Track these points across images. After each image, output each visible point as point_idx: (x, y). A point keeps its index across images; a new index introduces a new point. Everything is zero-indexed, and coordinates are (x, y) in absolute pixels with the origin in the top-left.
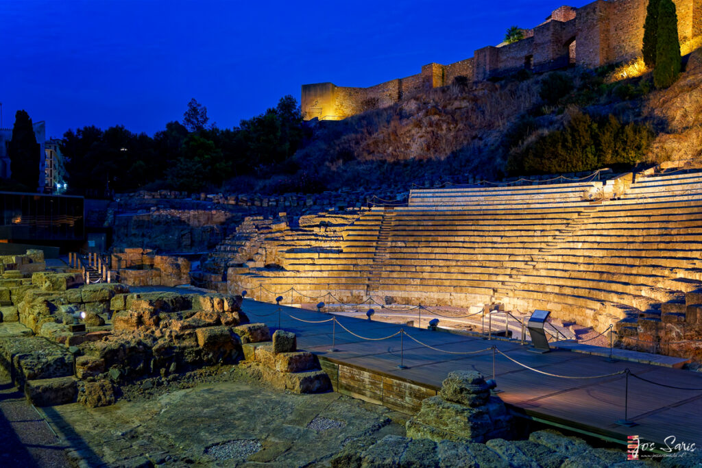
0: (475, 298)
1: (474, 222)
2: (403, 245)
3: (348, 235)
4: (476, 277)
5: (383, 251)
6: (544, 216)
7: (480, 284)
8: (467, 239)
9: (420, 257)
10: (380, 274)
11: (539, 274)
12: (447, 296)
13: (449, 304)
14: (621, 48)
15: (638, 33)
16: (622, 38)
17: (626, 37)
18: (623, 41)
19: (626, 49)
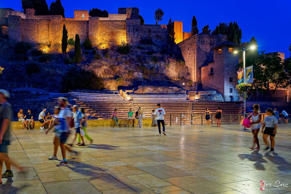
14: (27, 37)
15: (35, 35)
16: (28, 34)
17: (30, 34)
18: (28, 35)
19: (30, 39)
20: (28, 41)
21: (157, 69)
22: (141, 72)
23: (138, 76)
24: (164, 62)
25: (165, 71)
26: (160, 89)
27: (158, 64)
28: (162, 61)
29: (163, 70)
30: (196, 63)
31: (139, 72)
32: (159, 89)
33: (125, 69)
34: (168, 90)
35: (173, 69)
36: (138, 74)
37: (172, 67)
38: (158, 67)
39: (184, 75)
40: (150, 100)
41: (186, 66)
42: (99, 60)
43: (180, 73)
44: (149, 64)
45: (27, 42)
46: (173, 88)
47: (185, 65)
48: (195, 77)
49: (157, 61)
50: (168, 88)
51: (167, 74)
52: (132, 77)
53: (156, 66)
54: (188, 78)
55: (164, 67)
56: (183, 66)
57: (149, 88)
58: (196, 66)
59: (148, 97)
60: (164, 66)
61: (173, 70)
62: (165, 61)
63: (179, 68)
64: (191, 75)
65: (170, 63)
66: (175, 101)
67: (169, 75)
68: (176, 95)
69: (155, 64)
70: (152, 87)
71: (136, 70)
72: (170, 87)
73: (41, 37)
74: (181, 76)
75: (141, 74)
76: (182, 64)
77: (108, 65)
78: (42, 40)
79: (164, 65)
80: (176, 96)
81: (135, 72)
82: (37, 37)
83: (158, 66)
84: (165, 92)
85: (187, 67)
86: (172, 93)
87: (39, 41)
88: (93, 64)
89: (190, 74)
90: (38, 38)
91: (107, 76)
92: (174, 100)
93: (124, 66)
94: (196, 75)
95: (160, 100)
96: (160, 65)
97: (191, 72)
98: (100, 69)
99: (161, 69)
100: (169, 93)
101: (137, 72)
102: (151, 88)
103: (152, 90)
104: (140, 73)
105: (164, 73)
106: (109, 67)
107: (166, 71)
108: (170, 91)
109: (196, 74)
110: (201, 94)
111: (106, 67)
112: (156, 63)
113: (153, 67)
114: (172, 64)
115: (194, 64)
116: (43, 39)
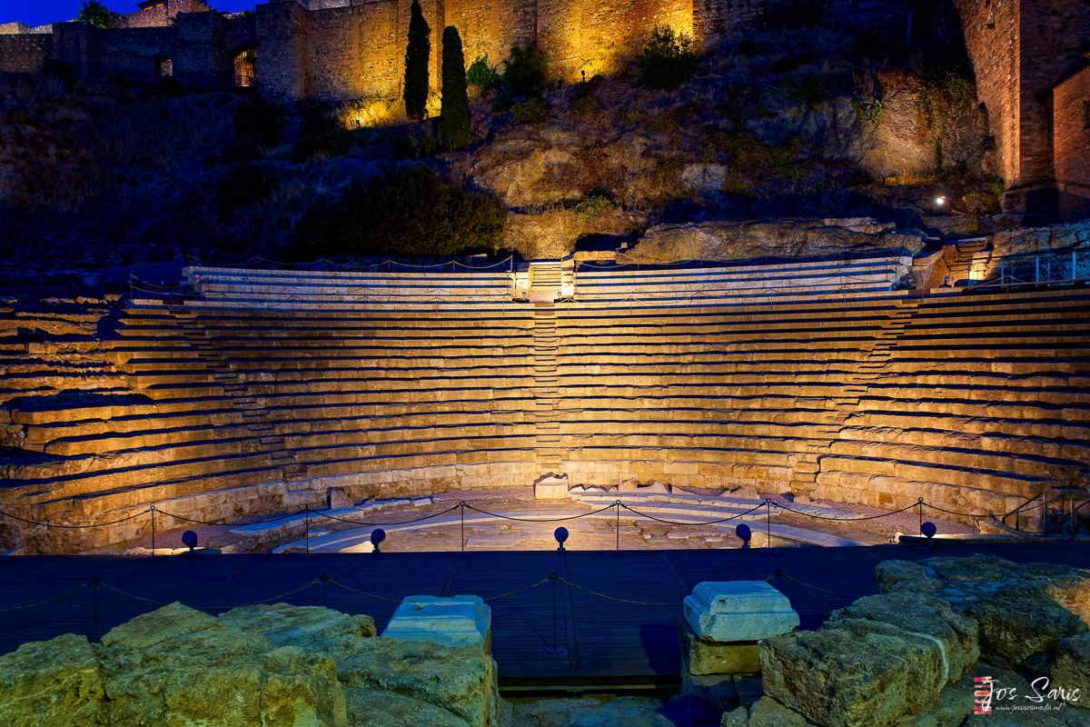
0: (506, 469)
1: (367, 333)
2: (271, 378)
3: (132, 361)
4: (472, 431)
5: (240, 393)
6: (480, 323)
7: (493, 444)
8: (383, 363)
9: (327, 402)
10: (282, 442)
11: (580, 419)
12: (451, 473)
13: (456, 485)
14: (326, 80)
15: (351, 66)
16: (328, 67)
17: (334, 66)
18: (329, 71)
19: (335, 83)
20: (329, 92)
21: (819, 140)
22: (722, 164)
23: (701, 180)
24: (855, 99)
25: (857, 143)
26: (764, 237)
27: (825, 109)
28: (845, 95)
29: (850, 142)
30: (1017, 71)
31: (711, 162)
32: (761, 234)
33: (643, 155)
34: (810, 235)
35: (903, 131)
36: (705, 171)
37: (897, 118)
38: (822, 129)
39: (970, 155)
40: (673, 295)
41: (981, 98)
42: (528, 128)
43: (945, 143)
44: (775, 120)
45: (325, 97)
46: (840, 224)
47: (976, 98)
48: (1014, 152)
49: (819, 99)
50: (810, 229)
51: (870, 158)
52: (669, 189)
53: (812, 127)
54: (984, 167)
55: (854, 126)
56: (961, 104)
57: (701, 235)
58: (1017, 88)
59: (669, 279)
60: (851, 122)
61: (905, 138)
62: (860, 91)
63: (938, 122)
64: (1001, 144)
65: (887, 97)
66: (815, 298)
67: (881, 161)
68: (842, 262)
69: (807, 114)
70: (722, 227)
71: (693, 155)
72: (827, 222)
73: (372, 70)
74: (949, 162)
75: (718, 170)
76: (955, 95)
77: (572, 144)
78: (377, 83)
79: (854, 115)
80: (835, 271)
81: (691, 162)
82: (360, 72)
83: (825, 124)
84: (788, 252)
85: (982, 106)
86: (824, 253)
87: (366, 88)
88: (500, 147)
89: (997, 142)
90: (362, 77)
91: (551, 194)
92: (812, 289)
93: (641, 140)
94: (1017, 142)
95: (731, 293)
96: (835, 116)
97: (999, 128)
98: (523, 166)
99: (838, 139)
100: (813, 252)
101: (699, 161)
102: (712, 233)
103: (716, 241)
104: (712, 168)
105: (851, 153)
106: (575, 154)
107: (867, 145)
108: (818, 242)
109: (1017, 132)
110: (1010, 249)
111: (563, 153)
112: (816, 107)
113: (796, 133)
114: (896, 104)
115: (1009, 77)
116: (380, 80)
